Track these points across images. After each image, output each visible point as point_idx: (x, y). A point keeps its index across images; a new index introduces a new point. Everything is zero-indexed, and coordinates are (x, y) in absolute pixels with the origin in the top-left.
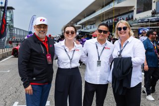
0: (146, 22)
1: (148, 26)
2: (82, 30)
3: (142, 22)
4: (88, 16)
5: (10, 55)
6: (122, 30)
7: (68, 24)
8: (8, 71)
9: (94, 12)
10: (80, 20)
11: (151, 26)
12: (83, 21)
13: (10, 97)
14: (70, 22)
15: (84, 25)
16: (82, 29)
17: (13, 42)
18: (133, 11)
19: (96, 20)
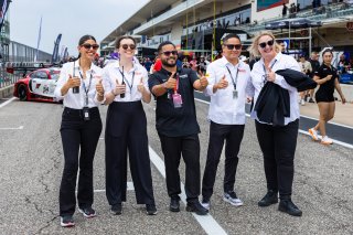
0: (282, 28)
1: (287, 35)
2: (145, 45)
3: (274, 29)
4: (155, 16)
5: (9, 97)
6: (268, 46)
7: (114, 32)
8: (21, 127)
9: (169, 8)
10: (139, 25)
11: (293, 35)
12: (145, 26)
13: (50, 175)
14: (118, 29)
15: (148, 34)
16: (144, 42)
17: (16, 69)
18: (249, 6)
19: (172, 25)
